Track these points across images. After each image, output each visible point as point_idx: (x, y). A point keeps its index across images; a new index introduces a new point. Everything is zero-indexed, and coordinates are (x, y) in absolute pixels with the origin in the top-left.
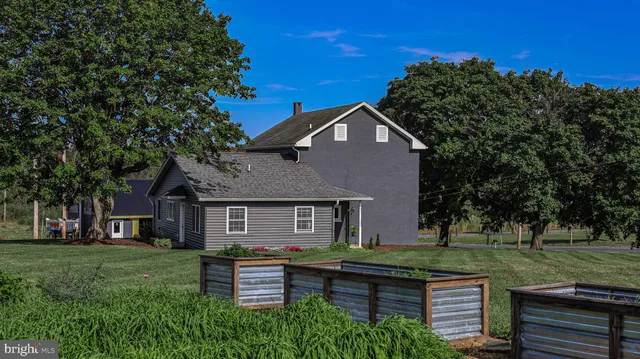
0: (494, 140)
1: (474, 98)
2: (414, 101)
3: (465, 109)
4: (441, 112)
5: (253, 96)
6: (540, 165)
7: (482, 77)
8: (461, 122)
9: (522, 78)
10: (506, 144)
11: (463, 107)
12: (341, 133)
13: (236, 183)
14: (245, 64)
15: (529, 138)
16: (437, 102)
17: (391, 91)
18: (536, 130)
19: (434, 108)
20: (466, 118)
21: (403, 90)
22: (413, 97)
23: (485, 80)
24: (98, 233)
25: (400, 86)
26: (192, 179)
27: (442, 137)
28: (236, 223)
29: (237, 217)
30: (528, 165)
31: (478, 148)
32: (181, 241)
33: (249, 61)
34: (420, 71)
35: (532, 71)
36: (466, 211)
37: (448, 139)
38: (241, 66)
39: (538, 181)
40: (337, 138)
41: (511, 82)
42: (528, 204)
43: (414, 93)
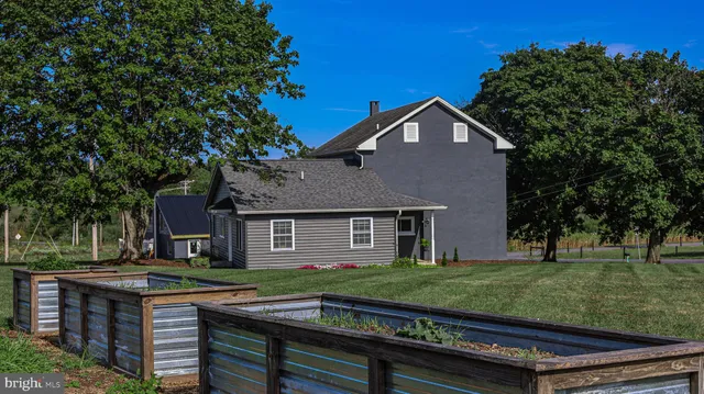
0: (593, 136)
1: (575, 88)
2: (508, 95)
3: (564, 101)
4: (538, 106)
5: (301, 95)
6: (649, 162)
7: (589, 64)
8: (559, 116)
9: (631, 61)
10: (607, 139)
11: (563, 98)
12: (411, 133)
13: (284, 193)
14: (293, 58)
15: (636, 132)
16: (534, 94)
17: (484, 85)
18: (642, 121)
19: (531, 102)
20: (565, 111)
21: (497, 82)
22: (508, 90)
23: (593, 67)
24: (132, 253)
25: (494, 78)
26: (235, 190)
27: (538, 135)
28: (282, 238)
29: (283, 232)
30: (633, 163)
31: (576, 145)
32: (230, 259)
33: (297, 56)
34: (517, 61)
35: (643, 52)
36: (581, 220)
37: (546, 136)
38: (288, 61)
39: (647, 181)
40: (406, 140)
41: (618, 66)
42: (635, 208)
43: (508, 86)
